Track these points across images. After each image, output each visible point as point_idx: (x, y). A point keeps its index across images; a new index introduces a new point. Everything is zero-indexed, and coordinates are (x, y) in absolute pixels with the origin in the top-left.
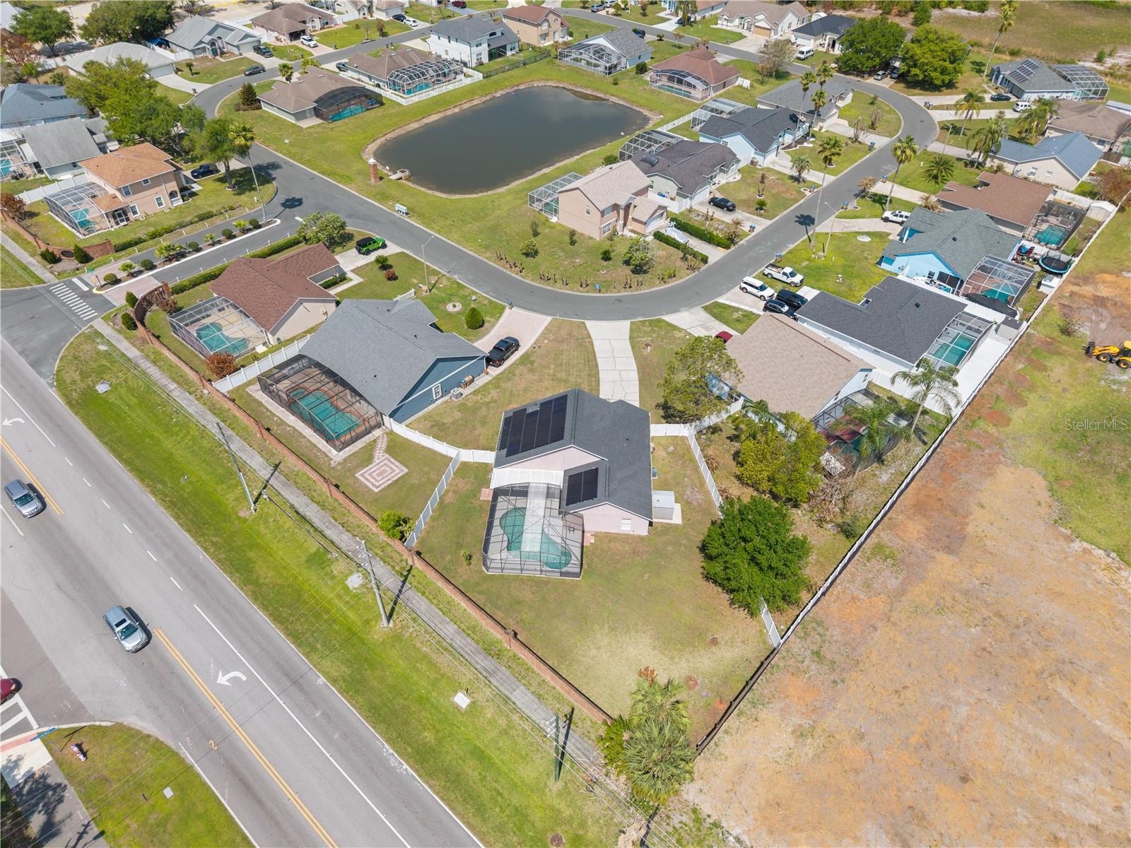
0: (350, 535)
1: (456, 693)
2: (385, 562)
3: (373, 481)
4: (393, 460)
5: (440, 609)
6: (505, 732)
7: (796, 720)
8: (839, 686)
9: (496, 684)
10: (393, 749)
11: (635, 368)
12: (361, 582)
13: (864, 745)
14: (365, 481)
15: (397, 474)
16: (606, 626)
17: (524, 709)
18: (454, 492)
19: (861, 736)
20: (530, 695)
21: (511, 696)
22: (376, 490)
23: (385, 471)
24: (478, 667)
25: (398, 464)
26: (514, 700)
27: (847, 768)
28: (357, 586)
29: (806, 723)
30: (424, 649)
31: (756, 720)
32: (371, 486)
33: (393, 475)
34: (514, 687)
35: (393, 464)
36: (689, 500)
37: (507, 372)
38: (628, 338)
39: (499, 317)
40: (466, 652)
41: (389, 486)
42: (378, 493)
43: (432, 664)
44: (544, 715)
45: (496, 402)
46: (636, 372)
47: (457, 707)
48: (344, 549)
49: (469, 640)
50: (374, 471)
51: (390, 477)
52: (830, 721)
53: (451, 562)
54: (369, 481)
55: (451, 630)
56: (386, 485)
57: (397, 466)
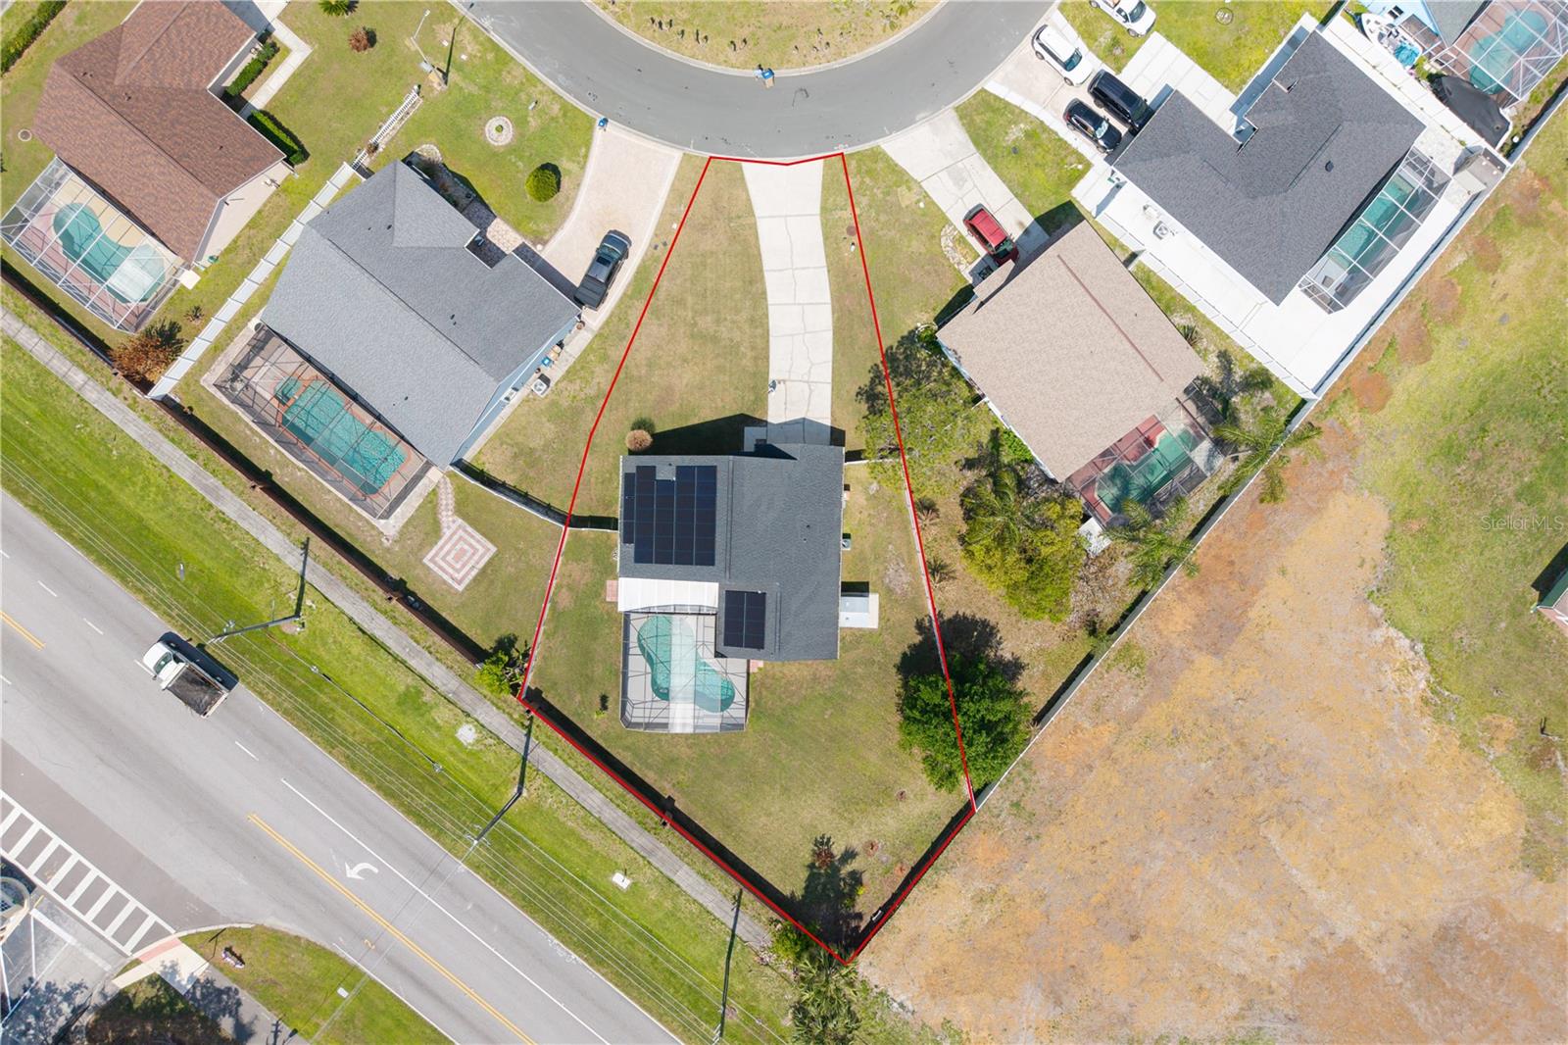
0: (444, 668)
1: (614, 873)
2: (498, 708)
3: (451, 571)
4: (470, 529)
5: (579, 773)
6: (671, 915)
7: (979, 884)
8: (1033, 844)
9: (657, 865)
10: (558, 938)
11: (827, 298)
12: (476, 736)
13: (1043, 906)
14: (440, 573)
15: (482, 557)
16: (778, 786)
17: (689, 892)
18: (570, 588)
19: (1042, 898)
20: (695, 875)
21: (674, 878)
22: (460, 588)
23: (463, 551)
24: (633, 845)
25: (478, 536)
26: (677, 882)
27: (1020, 931)
28: (471, 741)
29: (986, 887)
30: (570, 823)
31: (936, 887)
32: (450, 581)
33: (476, 558)
34: (677, 867)
35: (472, 537)
36: (891, 586)
37: (615, 320)
38: (818, 211)
39: (586, 156)
40: (618, 828)
41: (475, 579)
42: (463, 592)
43: (582, 842)
44: (711, 897)
46: (828, 309)
47: (616, 887)
48: (442, 689)
49: (620, 812)
50: (448, 553)
51: (472, 562)
52: (1014, 883)
53: (582, 703)
54: (447, 573)
55: (597, 801)
56: (470, 577)
57: (478, 541)
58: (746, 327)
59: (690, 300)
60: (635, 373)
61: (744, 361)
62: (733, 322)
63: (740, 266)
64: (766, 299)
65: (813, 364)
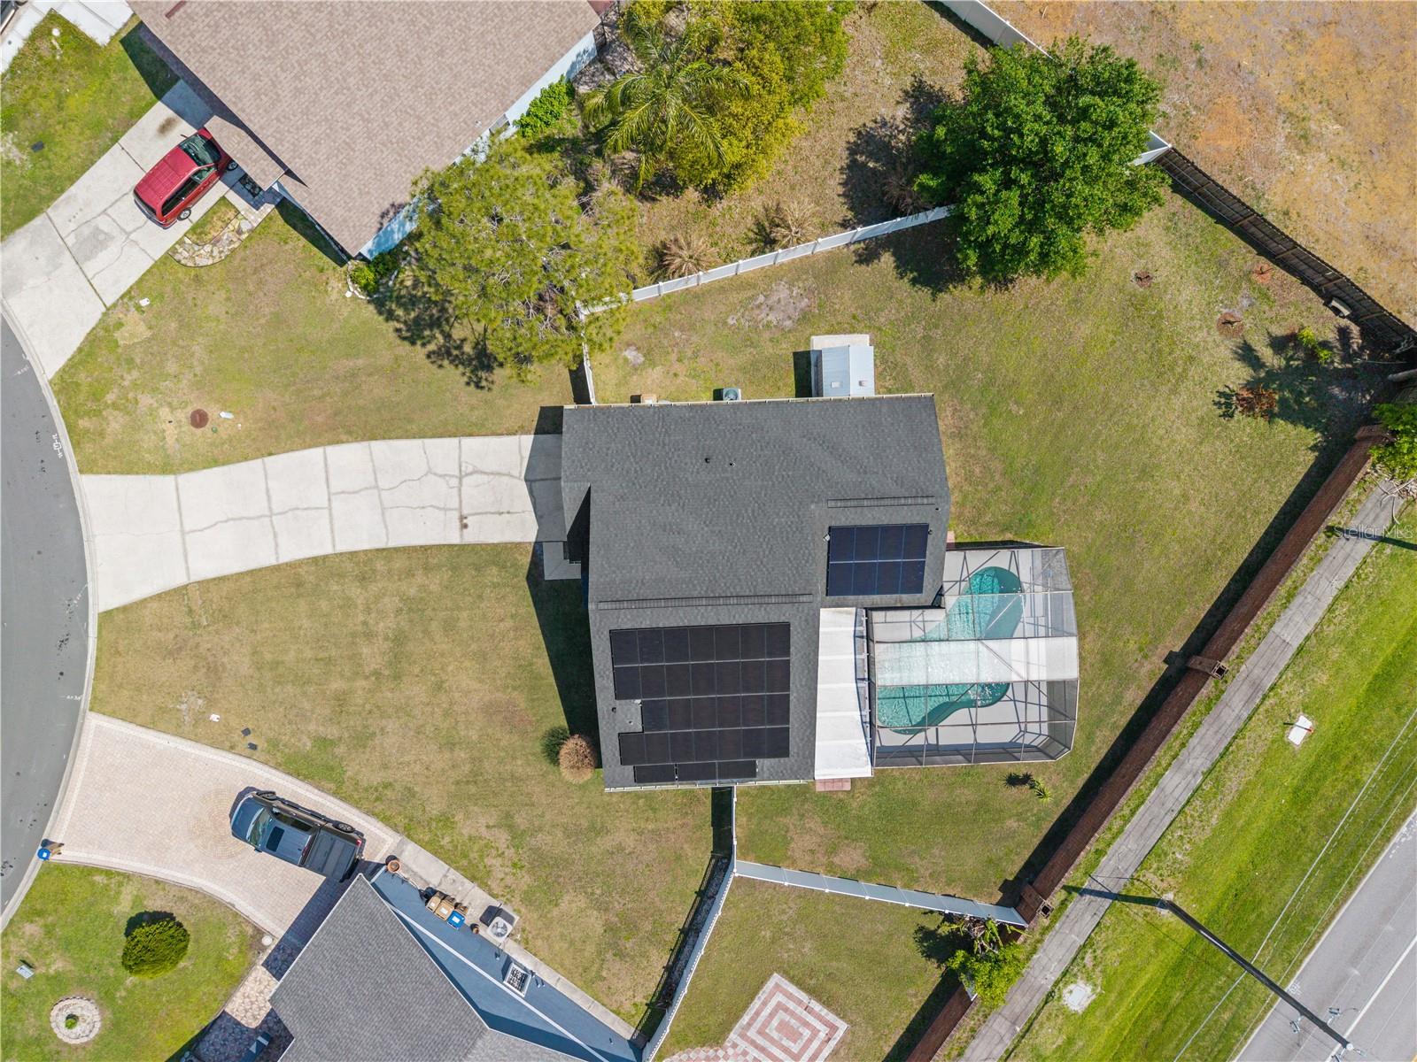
0: (973, 1043)
1: (1289, 743)
2: (1034, 950)
3: (815, 1045)
4: (746, 1019)
5: (1133, 813)
6: (1352, 647)
7: (1279, 143)
8: (1209, 56)
9: (1277, 675)
10: (1399, 826)
11: (316, 453)
12: (1081, 983)
13: (1311, 34)
15: (790, 996)
16: (1139, 486)
17: (1317, 620)
18: (833, 850)
19: (1296, 35)
20: (1289, 612)
21: (1295, 645)
22: (843, 1026)
23: (782, 1026)
24: (1245, 715)
25: (756, 1004)
26: (1301, 640)
27: (1352, 70)
28: (1089, 989)
29: (1283, 130)
30: (1214, 821)
31: (1286, 213)
32: (833, 1043)
33: (791, 1005)
34: (1278, 642)
35: (757, 1014)
36: (796, 316)
37: (379, 807)
38: (170, 479)
39: (108, 873)
40: (1219, 742)
41: (827, 1004)
42: (850, 1022)
43: (1242, 796)
44: (1324, 583)
45: (508, 816)
46: (332, 451)
47: (1308, 740)
48: (1008, 1043)
49: (1193, 741)
50: (786, 1050)
51: (800, 1011)
52: (1275, 83)
53: (1020, 817)
54: (822, 1049)
55: (1177, 779)
56: (824, 1012)
57: (765, 1004)
58: (374, 588)
59: (336, 685)
60: (467, 768)
61: (432, 587)
62: (368, 610)
63: (273, 605)
64: (325, 557)
65: (430, 472)
